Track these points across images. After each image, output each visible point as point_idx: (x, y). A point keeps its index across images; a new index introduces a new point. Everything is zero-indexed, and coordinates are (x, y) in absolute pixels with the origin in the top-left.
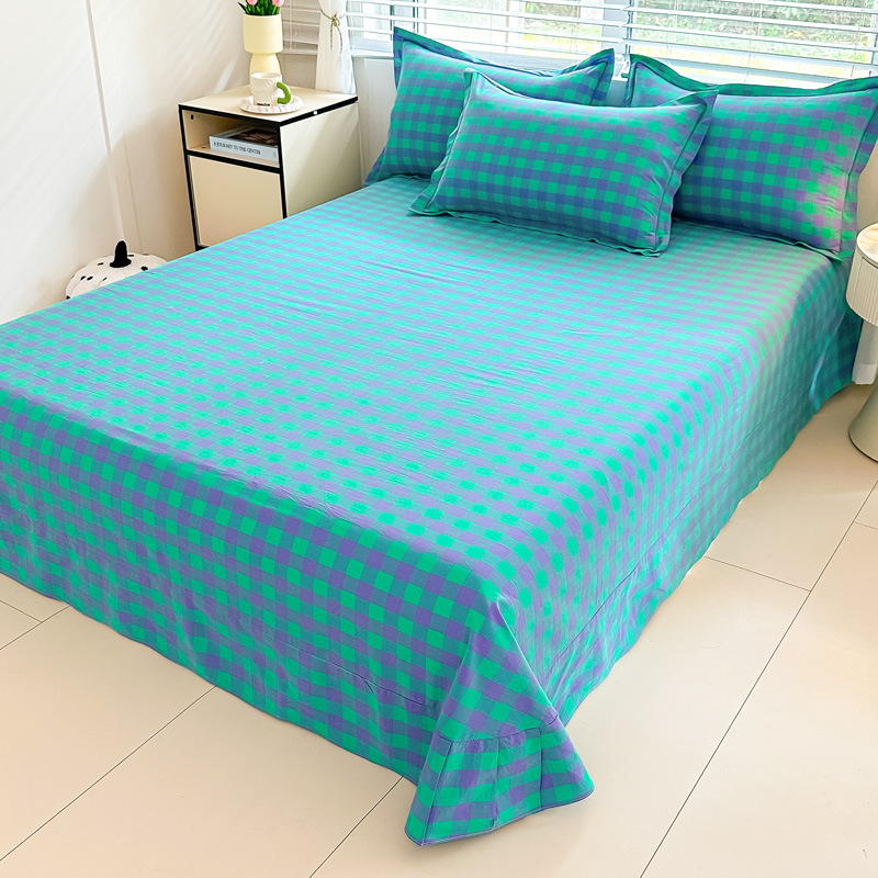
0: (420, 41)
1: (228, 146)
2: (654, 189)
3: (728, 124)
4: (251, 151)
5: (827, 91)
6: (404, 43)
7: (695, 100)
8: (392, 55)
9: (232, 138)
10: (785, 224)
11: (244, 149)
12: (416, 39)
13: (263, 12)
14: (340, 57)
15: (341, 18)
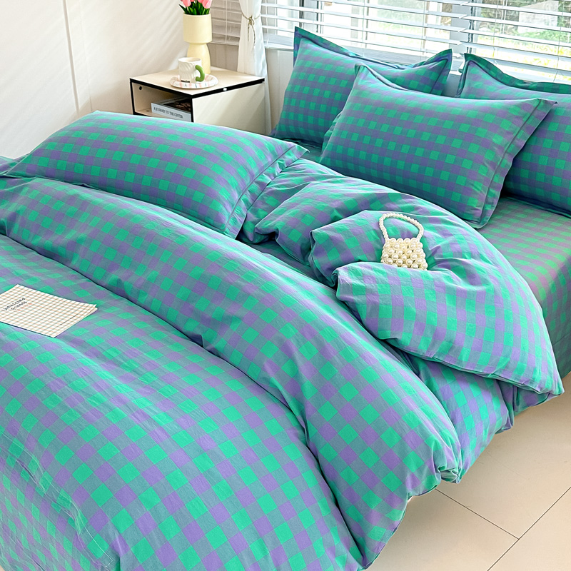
0: (312, 38)
1: (163, 111)
2: (483, 171)
4: (177, 115)
6: (302, 39)
9: (167, 104)
11: (172, 114)
12: (309, 36)
13: (195, 12)
14: (253, 48)
15: (255, 19)
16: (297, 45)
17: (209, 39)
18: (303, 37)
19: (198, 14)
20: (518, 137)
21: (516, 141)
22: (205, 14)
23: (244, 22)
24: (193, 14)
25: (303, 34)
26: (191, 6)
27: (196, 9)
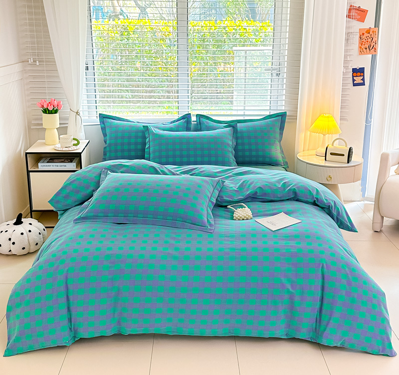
0: (112, 117)
1: (49, 166)
3: (242, 132)
4: (61, 166)
5: (264, 119)
6: (104, 119)
7: (229, 126)
8: (99, 123)
9: (48, 162)
10: (267, 160)
11: (58, 166)
12: (109, 117)
17: (58, 126)
22: (55, 113)
23: (73, 114)
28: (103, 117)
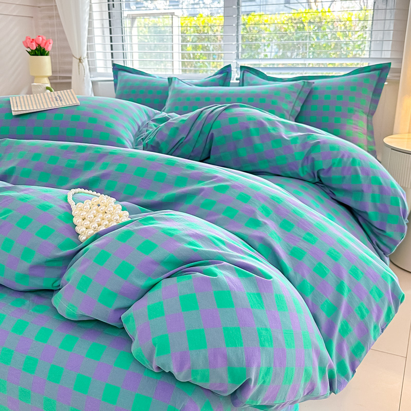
0: (127, 69)
13: (39, 54)
14: (84, 79)
15: (84, 59)
16: (116, 76)
17: (50, 74)
18: (120, 70)
19: (42, 55)
20: (296, 105)
21: (295, 108)
22: (47, 55)
23: (75, 61)
24: (37, 55)
25: (120, 68)
26: (36, 49)
27: (39, 51)
28: (117, 69)
